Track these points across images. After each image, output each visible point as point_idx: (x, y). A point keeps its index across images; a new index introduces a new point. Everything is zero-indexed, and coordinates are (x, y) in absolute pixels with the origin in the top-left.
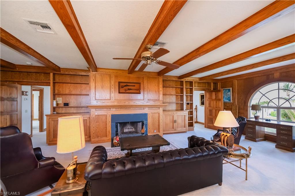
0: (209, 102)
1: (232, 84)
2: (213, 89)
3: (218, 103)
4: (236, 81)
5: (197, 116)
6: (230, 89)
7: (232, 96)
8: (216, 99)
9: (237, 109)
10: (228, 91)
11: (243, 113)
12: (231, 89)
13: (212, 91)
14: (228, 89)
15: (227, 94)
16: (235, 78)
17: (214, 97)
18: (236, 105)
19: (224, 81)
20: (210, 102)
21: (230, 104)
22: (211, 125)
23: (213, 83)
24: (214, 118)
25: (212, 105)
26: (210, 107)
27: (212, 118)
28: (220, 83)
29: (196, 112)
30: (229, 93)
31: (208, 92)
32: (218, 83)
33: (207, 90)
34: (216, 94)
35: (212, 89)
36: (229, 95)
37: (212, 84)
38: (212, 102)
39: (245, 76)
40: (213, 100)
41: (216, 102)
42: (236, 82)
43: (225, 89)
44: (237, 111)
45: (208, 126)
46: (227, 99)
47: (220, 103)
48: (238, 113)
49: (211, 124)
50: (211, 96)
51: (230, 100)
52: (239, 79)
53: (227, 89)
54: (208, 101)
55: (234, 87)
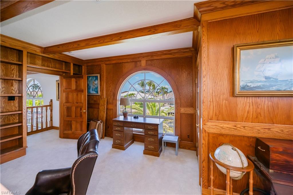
0: (66, 94)
1: (100, 70)
2: (74, 74)
3: (79, 95)
4: (105, 65)
5: (51, 117)
6: (97, 76)
7: (100, 86)
8: (76, 89)
9: (105, 105)
10: (95, 78)
11: (111, 109)
12: (99, 75)
13: (71, 77)
14: (96, 76)
15: (93, 83)
16: (103, 61)
17: (74, 87)
18: (104, 98)
19: (90, 64)
20: (68, 94)
21: (97, 97)
22: (70, 132)
23: (74, 64)
24: (74, 120)
25: (70, 100)
26: (68, 103)
27: (71, 121)
28: (86, 67)
29: (51, 111)
30: (96, 82)
31: (64, 78)
32: (83, 67)
33: (64, 75)
34: (76, 82)
35: (72, 74)
36: (96, 84)
37: (72, 65)
38: (71, 94)
39: (114, 60)
40: (72, 91)
41: (77, 95)
42: (104, 67)
43: (92, 76)
44: (105, 107)
45: (64, 134)
46: (94, 91)
47: (83, 96)
48: (107, 109)
49: (69, 130)
50: (69, 84)
51: (97, 92)
52: (108, 63)
53: (94, 76)
54: (64, 92)
55: (102, 73)
